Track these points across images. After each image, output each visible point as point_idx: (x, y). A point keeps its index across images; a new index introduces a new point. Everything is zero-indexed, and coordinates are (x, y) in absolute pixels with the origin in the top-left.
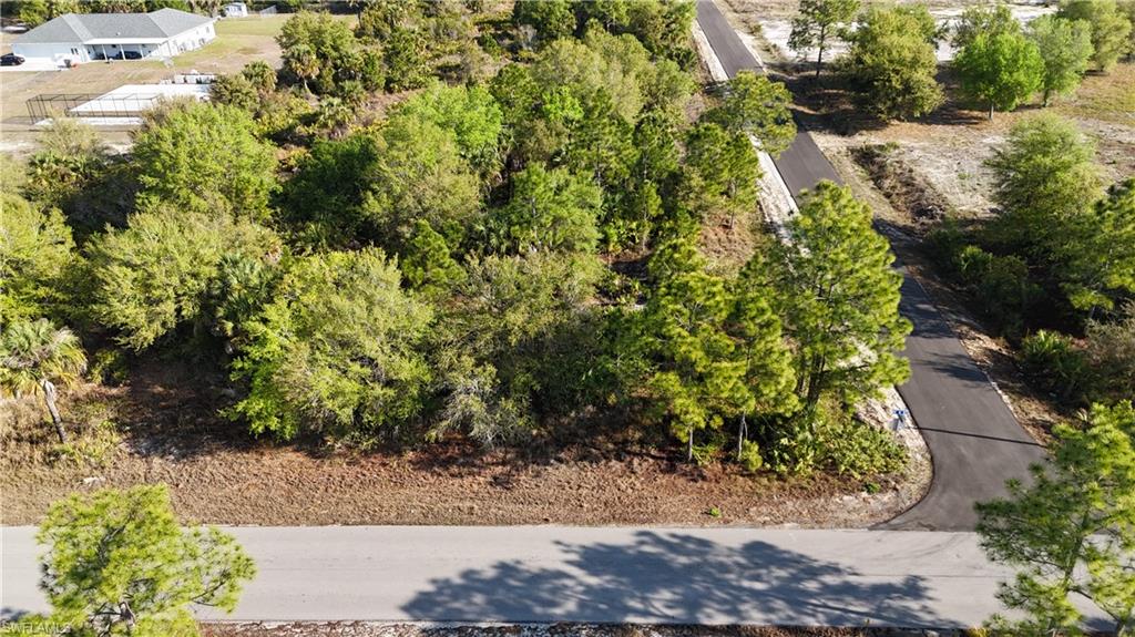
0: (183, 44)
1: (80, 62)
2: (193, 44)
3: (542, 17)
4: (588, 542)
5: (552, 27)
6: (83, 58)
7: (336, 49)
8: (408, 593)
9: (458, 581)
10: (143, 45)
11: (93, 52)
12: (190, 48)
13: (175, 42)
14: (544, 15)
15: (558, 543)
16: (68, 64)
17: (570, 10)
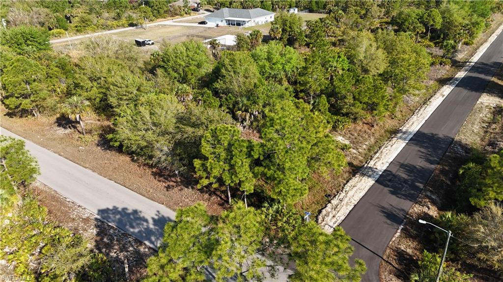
0: (258, 22)
2: (262, 22)
3: (402, 22)
6: (223, 24)
7: (290, 27)
9: (120, 209)
10: (244, 21)
11: (228, 22)
12: (260, 23)
13: (254, 21)
14: (403, 20)
15: (158, 212)
16: (217, 26)
17: (418, 19)
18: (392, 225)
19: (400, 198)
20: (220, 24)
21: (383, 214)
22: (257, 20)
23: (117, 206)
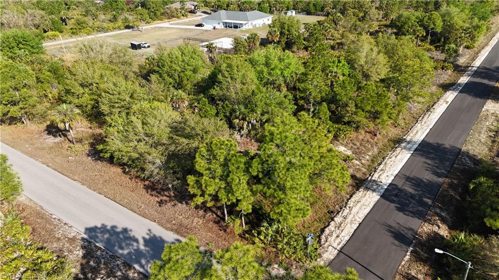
0: (255, 25)
1: (219, 28)
2: (259, 25)
3: (401, 25)
4: (158, 234)
5: (404, 30)
6: (220, 26)
7: (288, 31)
8: (91, 224)
9: (109, 228)
10: (241, 24)
11: (225, 25)
12: (257, 26)
13: (252, 24)
14: (403, 24)
15: (150, 230)
16: (214, 28)
17: (418, 23)
18: (400, 246)
19: (408, 215)
20: (217, 26)
21: (390, 234)
22: (254, 22)
23: (106, 224)
